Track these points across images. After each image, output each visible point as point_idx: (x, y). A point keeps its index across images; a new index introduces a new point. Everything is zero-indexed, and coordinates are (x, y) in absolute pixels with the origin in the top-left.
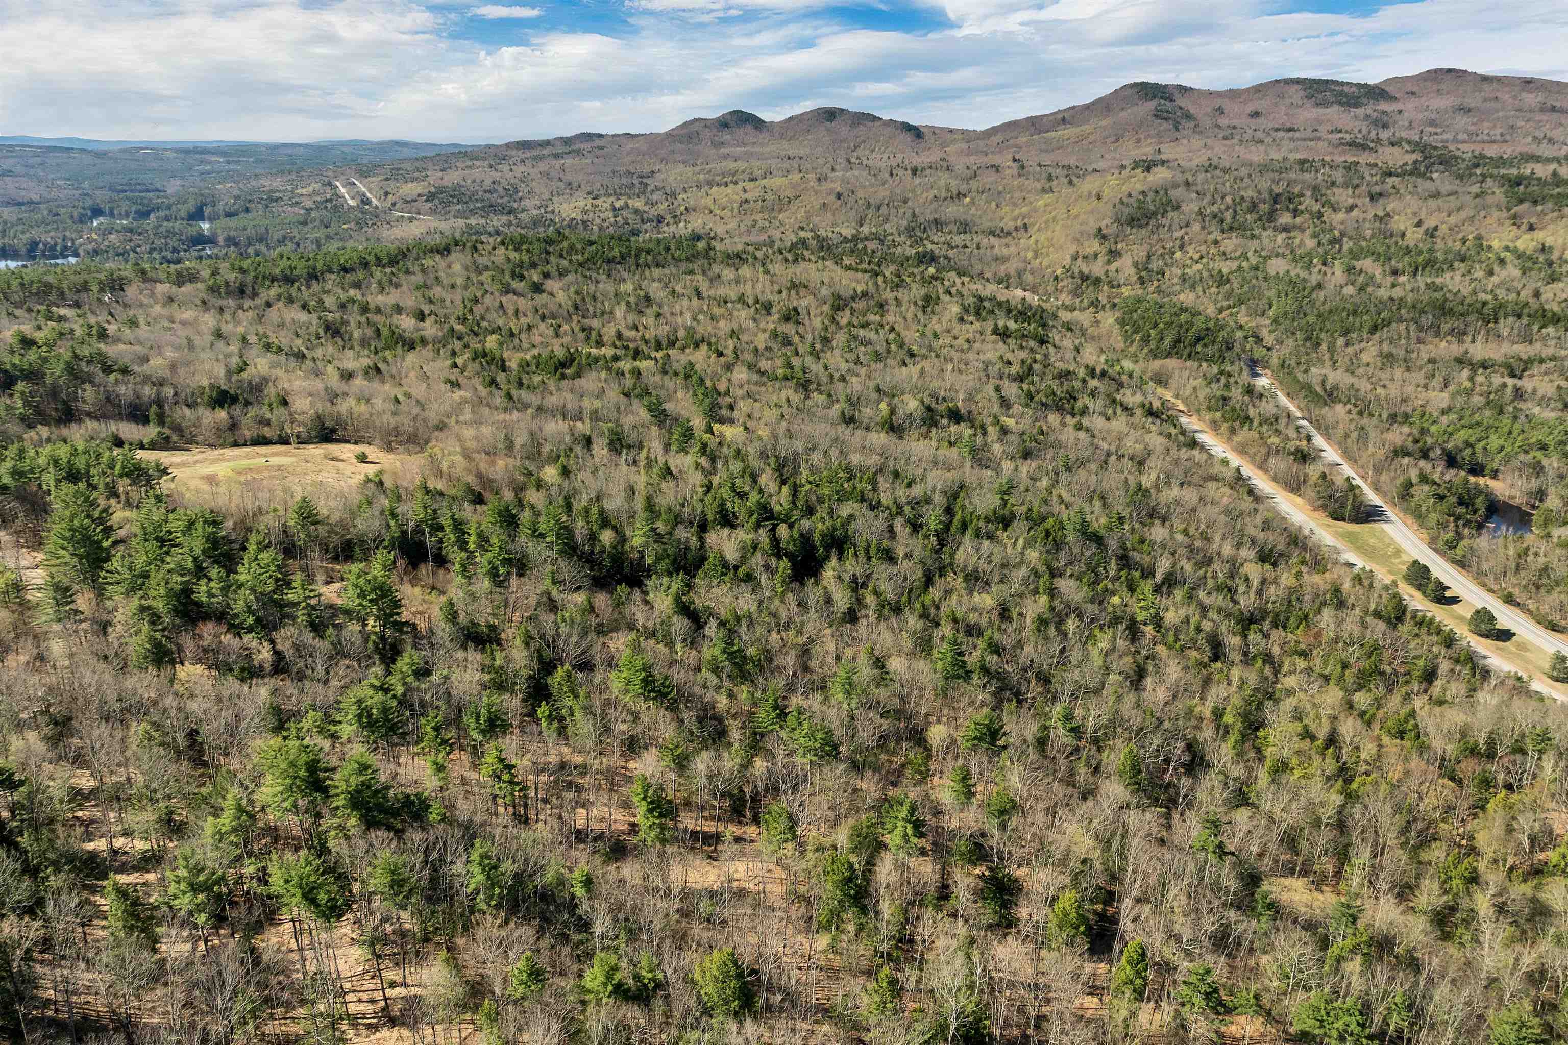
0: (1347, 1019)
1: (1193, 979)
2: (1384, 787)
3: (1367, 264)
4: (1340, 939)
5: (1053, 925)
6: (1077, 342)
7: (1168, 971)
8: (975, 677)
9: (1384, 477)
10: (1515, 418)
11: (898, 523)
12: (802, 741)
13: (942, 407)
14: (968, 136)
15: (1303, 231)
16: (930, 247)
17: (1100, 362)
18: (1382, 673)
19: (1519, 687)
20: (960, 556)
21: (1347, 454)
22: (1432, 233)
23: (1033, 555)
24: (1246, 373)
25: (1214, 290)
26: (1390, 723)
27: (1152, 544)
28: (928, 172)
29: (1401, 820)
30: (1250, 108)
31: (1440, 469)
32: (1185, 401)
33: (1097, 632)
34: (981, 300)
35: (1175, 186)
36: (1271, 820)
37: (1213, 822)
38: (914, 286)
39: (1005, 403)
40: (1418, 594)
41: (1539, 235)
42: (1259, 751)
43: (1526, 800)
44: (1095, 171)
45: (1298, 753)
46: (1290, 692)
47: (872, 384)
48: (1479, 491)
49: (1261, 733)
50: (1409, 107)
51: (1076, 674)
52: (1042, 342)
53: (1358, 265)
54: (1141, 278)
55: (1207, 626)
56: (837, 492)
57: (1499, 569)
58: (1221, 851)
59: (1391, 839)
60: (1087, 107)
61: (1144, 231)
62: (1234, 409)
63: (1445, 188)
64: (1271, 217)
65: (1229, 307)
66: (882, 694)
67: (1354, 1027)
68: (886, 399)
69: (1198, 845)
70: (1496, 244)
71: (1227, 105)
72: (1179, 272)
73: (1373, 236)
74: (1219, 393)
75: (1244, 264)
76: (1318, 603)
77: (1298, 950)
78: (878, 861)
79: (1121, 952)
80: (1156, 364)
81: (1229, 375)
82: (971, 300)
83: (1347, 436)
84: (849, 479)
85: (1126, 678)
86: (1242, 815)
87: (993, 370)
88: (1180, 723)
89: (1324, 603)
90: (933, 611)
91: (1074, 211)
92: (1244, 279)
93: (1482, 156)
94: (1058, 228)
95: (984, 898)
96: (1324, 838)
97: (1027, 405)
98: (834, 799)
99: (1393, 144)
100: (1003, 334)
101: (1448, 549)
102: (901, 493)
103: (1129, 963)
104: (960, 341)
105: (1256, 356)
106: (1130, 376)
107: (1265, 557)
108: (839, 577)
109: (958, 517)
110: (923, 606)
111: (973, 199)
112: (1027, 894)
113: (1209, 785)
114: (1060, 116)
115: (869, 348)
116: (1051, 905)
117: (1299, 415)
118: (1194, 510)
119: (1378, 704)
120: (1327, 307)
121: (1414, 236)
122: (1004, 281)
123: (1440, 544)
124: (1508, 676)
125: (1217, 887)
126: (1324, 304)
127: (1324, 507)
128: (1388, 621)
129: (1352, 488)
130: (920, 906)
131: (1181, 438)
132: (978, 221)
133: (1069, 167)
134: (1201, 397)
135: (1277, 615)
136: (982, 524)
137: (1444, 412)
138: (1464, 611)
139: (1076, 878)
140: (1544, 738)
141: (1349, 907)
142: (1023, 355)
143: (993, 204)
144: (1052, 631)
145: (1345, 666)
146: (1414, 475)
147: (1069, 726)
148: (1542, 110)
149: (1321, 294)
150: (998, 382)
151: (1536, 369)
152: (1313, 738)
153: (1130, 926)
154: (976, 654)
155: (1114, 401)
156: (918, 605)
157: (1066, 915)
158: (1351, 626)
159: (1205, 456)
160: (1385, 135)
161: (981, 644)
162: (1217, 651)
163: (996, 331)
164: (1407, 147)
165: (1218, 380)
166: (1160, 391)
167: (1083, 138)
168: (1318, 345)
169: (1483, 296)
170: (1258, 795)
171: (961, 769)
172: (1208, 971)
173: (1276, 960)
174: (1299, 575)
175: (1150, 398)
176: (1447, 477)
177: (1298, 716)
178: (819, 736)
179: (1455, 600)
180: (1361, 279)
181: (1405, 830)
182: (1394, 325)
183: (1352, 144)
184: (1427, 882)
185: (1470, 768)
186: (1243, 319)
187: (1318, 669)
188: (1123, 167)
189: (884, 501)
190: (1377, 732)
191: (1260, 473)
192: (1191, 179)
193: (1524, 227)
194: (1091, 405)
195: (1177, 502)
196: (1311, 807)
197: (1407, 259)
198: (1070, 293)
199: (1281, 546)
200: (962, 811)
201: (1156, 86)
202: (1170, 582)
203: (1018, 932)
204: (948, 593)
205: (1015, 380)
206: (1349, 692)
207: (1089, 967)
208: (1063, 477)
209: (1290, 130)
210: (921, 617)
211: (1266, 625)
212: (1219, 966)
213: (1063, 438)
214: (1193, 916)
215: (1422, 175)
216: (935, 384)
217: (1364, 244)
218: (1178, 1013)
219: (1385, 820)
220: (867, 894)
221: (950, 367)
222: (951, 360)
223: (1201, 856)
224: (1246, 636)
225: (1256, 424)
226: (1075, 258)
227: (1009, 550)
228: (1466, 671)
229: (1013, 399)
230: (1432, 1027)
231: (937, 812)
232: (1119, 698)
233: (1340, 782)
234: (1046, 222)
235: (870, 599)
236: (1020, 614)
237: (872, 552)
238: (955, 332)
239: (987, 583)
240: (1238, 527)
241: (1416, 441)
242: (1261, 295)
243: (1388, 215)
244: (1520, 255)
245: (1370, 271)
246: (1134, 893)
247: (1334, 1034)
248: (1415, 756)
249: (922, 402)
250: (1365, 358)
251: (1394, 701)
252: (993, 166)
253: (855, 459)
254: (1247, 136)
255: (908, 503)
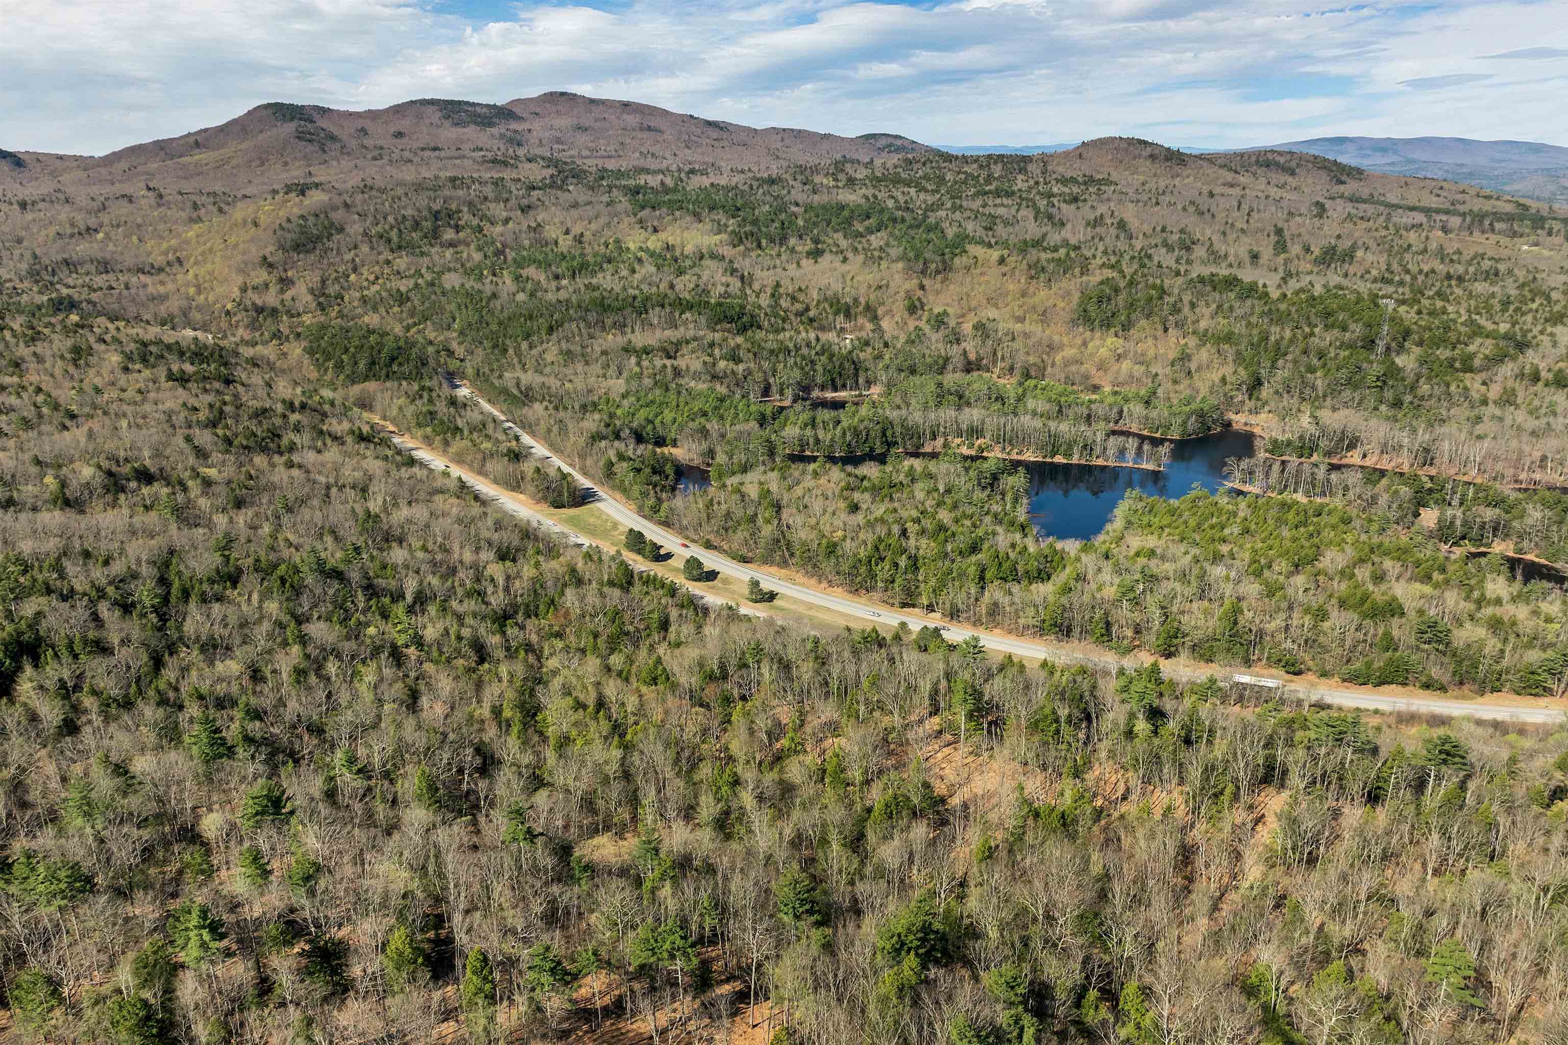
0: (672, 938)
1: (537, 961)
2: (652, 730)
3: (531, 271)
4: (650, 874)
5: (390, 969)
6: (267, 377)
7: (512, 965)
8: (240, 750)
9: (589, 462)
10: (679, 393)
11: (103, 609)
12: (41, 888)
13: (126, 469)
14: (84, 163)
15: (468, 245)
16: (65, 291)
17: (297, 395)
18: (627, 634)
19: (731, 615)
20: (189, 627)
21: (552, 446)
22: (579, 239)
23: (273, 607)
24: (445, 385)
25: (396, 309)
26: (644, 674)
27: (395, 567)
28: (41, 205)
29: (671, 754)
30: (392, 129)
31: (631, 447)
32: (393, 421)
33: (360, 667)
34: (145, 344)
35: (335, 208)
36: (568, 791)
37: (517, 812)
38: (55, 337)
39: (201, 453)
40: (639, 558)
41: (662, 235)
42: (541, 734)
43: (758, 704)
44: (245, 196)
45: (575, 724)
46: (555, 673)
47: (27, 457)
48: (666, 459)
49: (539, 717)
50: (536, 125)
51: (349, 716)
52: (228, 382)
53: (524, 273)
54: (319, 304)
55: (466, 632)
56: (12, 590)
57: (696, 521)
58: (531, 836)
59: (669, 773)
60: (221, 129)
61: (312, 257)
62: (442, 422)
63: (582, 199)
64: (435, 234)
65: (415, 324)
66: (133, 802)
67: (679, 943)
68: (50, 471)
69: (508, 838)
70: (632, 246)
71: (368, 124)
72: (358, 295)
73: (531, 246)
74: (424, 409)
75: (420, 281)
76: (560, 585)
77: (619, 897)
78: (177, 984)
79: (464, 966)
80: (356, 390)
81: (431, 390)
82: (133, 346)
83: (549, 431)
84: (25, 572)
85: (401, 704)
86: (541, 798)
87: (179, 419)
88: (464, 730)
89: (565, 585)
90: (171, 695)
91: (232, 240)
92: (423, 295)
93: (605, 170)
94: (217, 260)
95: (311, 974)
96: (616, 790)
97: (227, 451)
98: (103, 938)
99: (529, 161)
100: (182, 380)
101: (653, 513)
102: (99, 574)
103: (474, 973)
104: (130, 394)
105: (451, 368)
106: (332, 404)
107: (503, 556)
108: (41, 687)
109: (176, 584)
110: (158, 692)
111: (107, 234)
112: (356, 950)
113: (505, 780)
114: (191, 140)
115: (13, 416)
116: (383, 950)
117: (503, 418)
118: (427, 526)
119: (630, 660)
120: (506, 314)
121: (565, 244)
122: (167, 321)
123: (647, 511)
124: (722, 608)
125: (535, 870)
126: (502, 311)
127: (545, 498)
128: (621, 587)
129: (564, 476)
130: (241, 1011)
131: (398, 458)
132: (119, 258)
133: (215, 194)
134: (409, 415)
135: (527, 606)
136: (206, 587)
137: (624, 396)
138: (677, 563)
139: (401, 915)
140: (758, 650)
141: (649, 842)
142: (209, 398)
143: (135, 239)
144: (313, 679)
145: (596, 636)
146: (612, 455)
147: (355, 769)
148: (641, 129)
149: (497, 304)
150: (187, 432)
151: (685, 350)
152: (585, 707)
153: (465, 939)
154: (235, 727)
155: (321, 432)
156: (151, 693)
157: (401, 954)
158: (592, 599)
159: (425, 472)
160: (521, 152)
161: (238, 714)
162: (481, 653)
163: (171, 377)
164: (542, 163)
165: (421, 397)
166: (365, 415)
167: (224, 162)
168: (506, 351)
169: (631, 292)
170: (551, 774)
171: (249, 850)
172: (548, 949)
173: (603, 913)
174: (537, 565)
175: (358, 423)
176: (639, 452)
177: (567, 691)
178: (62, 874)
179: (669, 556)
180: (529, 286)
181: (677, 761)
182: (566, 325)
183: (494, 161)
184: (703, 798)
185: (711, 692)
186: (431, 335)
187: (574, 645)
188: (275, 192)
189: (78, 588)
190: (635, 685)
191: (480, 478)
192: (348, 201)
193: (650, 229)
194: (297, 440)
195: (409, 521)
196: (598, 767)
197: (564, 264)
198: (246, 327)
199: (516, 542)
200: (262, 894)
201: (291, 107)
202: (421, 600)
203: (357, 992)
204: (185, 670)
205: (206, 426)
206: (605, 658)
207: (437, 995)
208: (286, 519)
209: (435, 149)
210: (159, 704)
211: (520, 618)
212: (556, 941)
213: (276, 479)
214: (521, 905)
215: (560, 188)
216: (110, 446)
217: (525, 253)
218: (531, 999)
219: (659, 759)
220: (173, 1025)
221: (124, 424)
222: (125, 415)
223: (514, 847)
224: (504, 633)
225: (466, 432)
226: (244, 290)
227: (244, 607)
228: (691, 612)
229: (209, 447)
230: (736, 914)
231: (234, 907)
232: (399, 726)
233: (616, 738)
234: (203, 254)
235: (89, 702)
236: (274, 671)
237: (78, 648)
238: (122, 383)
239: (228, 648)
240: (473, 532)
241: (607, 425)
242: (442, 310)
243: (539, 225)
244: (652, 254)
245: (535, 277)
246: (461, 907)
247: (666, 955)
248: (670, 698)
249: (99, 467)
250: (549, 357)
251: (643, 653)
252: (123, 196)
253: (26, 547)
254: (395, 157)
255: (110, 583)
